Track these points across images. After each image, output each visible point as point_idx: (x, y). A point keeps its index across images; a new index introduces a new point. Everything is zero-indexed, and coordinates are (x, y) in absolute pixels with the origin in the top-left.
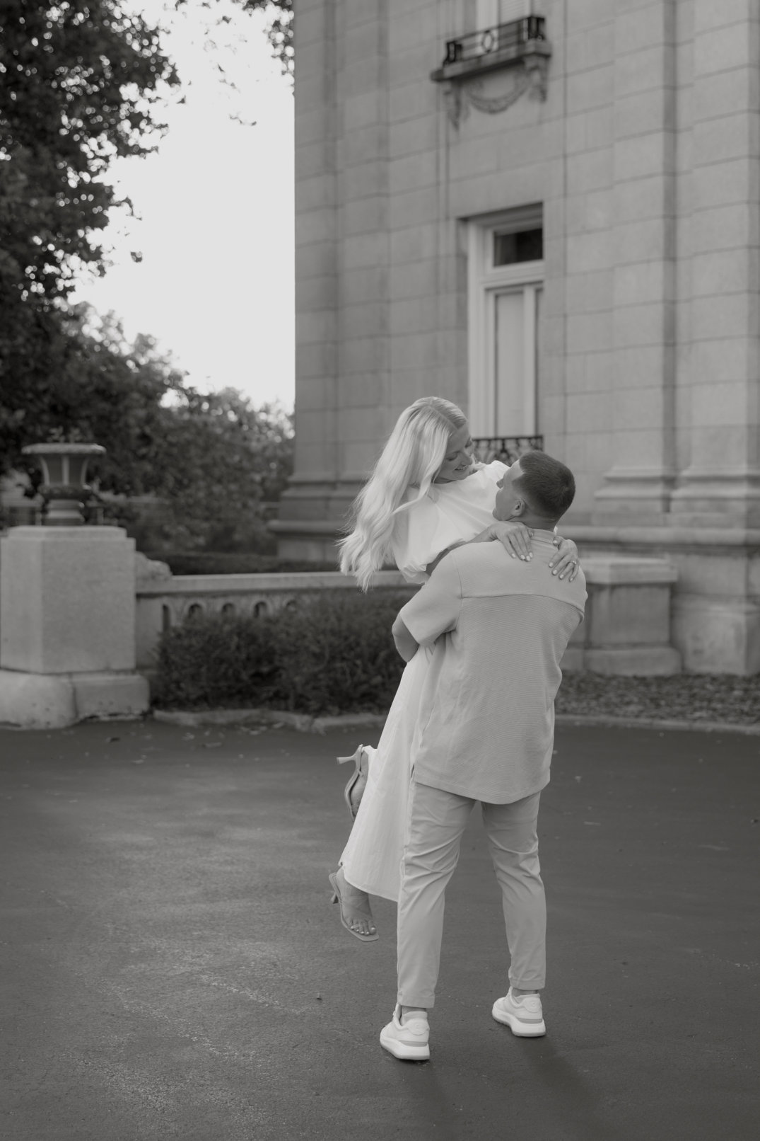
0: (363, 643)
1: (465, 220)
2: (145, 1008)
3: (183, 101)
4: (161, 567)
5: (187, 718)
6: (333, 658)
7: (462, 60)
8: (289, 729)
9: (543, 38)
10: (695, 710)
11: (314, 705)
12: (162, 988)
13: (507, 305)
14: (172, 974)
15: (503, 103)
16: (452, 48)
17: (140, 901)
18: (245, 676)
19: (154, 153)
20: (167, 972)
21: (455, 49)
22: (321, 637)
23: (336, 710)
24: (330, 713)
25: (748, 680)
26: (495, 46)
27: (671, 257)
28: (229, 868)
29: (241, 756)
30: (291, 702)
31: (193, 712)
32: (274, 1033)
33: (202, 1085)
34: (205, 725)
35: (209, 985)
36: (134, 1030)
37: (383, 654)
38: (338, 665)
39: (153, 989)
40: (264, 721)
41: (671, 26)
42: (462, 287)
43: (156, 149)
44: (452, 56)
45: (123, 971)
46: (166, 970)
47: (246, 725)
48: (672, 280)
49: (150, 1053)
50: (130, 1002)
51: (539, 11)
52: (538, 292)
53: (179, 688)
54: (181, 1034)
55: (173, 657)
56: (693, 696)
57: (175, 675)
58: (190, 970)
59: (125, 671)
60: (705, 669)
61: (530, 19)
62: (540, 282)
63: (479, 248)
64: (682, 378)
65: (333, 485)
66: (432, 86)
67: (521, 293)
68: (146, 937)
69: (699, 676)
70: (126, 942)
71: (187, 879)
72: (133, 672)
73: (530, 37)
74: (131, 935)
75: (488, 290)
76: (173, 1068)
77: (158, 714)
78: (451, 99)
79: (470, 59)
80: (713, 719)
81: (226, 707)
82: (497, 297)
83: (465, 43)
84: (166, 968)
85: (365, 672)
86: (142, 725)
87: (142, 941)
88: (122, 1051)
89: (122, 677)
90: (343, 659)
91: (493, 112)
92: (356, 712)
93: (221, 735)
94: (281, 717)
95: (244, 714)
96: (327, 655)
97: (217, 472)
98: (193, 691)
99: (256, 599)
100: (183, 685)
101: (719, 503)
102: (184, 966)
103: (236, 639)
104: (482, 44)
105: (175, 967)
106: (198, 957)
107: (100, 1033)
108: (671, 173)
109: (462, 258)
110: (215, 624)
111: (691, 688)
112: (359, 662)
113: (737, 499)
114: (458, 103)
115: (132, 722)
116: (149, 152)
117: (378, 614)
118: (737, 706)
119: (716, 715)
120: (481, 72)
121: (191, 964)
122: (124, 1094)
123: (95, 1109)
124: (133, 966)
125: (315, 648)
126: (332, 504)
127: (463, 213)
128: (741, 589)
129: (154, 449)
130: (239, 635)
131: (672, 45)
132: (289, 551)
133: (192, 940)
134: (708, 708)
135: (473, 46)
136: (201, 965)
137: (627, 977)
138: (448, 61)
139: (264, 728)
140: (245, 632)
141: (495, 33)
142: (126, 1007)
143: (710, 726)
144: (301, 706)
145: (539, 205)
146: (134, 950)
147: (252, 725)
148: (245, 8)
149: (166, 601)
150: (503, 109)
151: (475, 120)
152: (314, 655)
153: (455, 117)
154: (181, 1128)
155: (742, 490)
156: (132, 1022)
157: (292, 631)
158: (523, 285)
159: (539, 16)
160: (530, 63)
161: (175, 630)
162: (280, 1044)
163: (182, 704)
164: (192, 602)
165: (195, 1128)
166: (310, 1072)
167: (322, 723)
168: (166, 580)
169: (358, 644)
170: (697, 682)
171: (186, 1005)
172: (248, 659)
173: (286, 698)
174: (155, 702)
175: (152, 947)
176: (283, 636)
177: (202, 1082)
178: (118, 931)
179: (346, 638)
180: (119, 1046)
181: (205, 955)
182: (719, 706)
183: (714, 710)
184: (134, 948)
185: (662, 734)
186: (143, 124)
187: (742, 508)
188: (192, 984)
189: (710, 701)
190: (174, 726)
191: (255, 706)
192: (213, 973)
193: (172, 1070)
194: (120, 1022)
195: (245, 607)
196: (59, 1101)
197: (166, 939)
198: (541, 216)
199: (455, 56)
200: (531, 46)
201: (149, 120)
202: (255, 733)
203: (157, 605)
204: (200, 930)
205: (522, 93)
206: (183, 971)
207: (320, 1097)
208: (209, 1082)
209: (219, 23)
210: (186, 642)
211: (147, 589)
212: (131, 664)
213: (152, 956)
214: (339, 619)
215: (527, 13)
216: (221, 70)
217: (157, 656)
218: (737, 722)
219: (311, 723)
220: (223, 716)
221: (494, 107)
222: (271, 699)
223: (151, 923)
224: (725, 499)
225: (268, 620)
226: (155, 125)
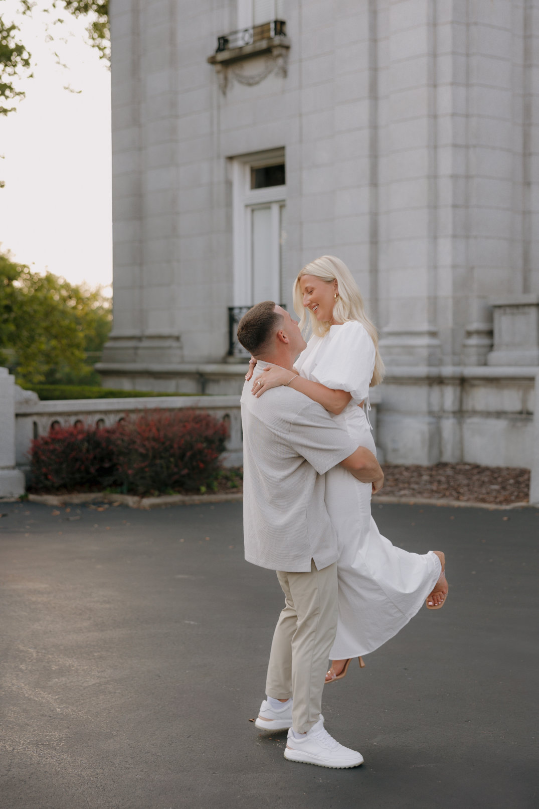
0: (176, 446)
1: (231, 158)
2: (72, 710)
3: (31, 76)
4: (32, 395)
5: (53, 500)
6: (154, 457)
7: (228, 49)
8: (124, 506)
9: (285, 34)
10: (401, 489)
11: (141, 489)
12: (82, 695)
13: (260, 215)
14: (87, 685)
15: (257, 79)
16: (222, 41)
17: (50, 631)
18: (93, 470)
19: (13, 112)
20: (83, 683)
21: (223, 42)
22: (146, 443)
23: (157, 493)
24: (152, 495)
25: (430, 469)
26: (251, 41)
27: (374, 183)
28: (108, 606)
29: (96, 526)
30: (125, 488)
31: (56, 495)
32: (171, 727)
33: (129, 769)
34: (65, 505)
35: (115, 693)
36: (68, 728)
37: (189, 454)
38: (158, 461)
39: (75, 696)
40: (106, 501)
41: (373, 28)
42: (229, 204)
43: (14, 109)
44: (222, 47)
45: (50, 683)
46: (81, 682)
47: (94, 504)
48: (375, 199)
49: (84, 745)
50: (60, 707)
51: (281, 17)
52: (282, 207)
53: (47, 479)
54: (103, 730)
55: (43, 458)
56: (396, 480)
57: (44, 470)
58: (98, 682)
59: (8, 468)
60: (400, 461)
61: (276, 22)
62: (283, 201)
63: (241, 177)
64: (382, 266)
65: (139, 339)
66: (208, 67)
67: (269, 208)
68: (60, 658)
69: (396, 467)
70: (47, 662)
71: (80, 614)
72: (14, 468)
73: (276, 34)
74: (50, 656)
75: (247, 206)
76: (104, 756)
77: (32, 497)
78: (221, 76)
79: (234, 49)
80: (413, 495)
81: (79, 492)
82: (253, 211)
83: (230, 38)
84: (81, 680)
85: (176, 466)
86: (21, 505)
87: (59, 661)
88: (63, 744)
89: (6, 472)
90: (161, 458)
91: (250, 85)
92: (169, 494)
93: (78, 511)
94: (118, 498)
95: (92, 496)
96: (150, 454)
97: (54, 331)
98: (56, 480)
99: (97, 417)
100: (50, 477)
101: (409, 350)
102: (94, 679)
103: (86, 444)
104: (243, 38)
105: (87, 679)
106: (102, 672)
107: (44, 731)
108: (374, 127)
109: (229, 184)
110: (71, 434)
111: (393, 474)
112: (172, 459)
113: (422, 347)
114: (226, 79)
115: (13, 503)
116: (10, 111)
117: (184, 426)
118: (429, 487)
119: (415, 493)
120: (241, 58)
121: (99, 677)
122: (72, 777)
123: (53, 789)
124: (56, 680)
125: (142, 450)
126: (140, 352)
127: (230, 154)
128: (424, 407)
129: (13, 315)
130: (88, 441)
131: (374, 40)
132: (110, 384)
133: (94, 659)
134: (409, 488)
135: (236, 40)
136: (105, 678)
137: (410, 679)
138: (220, 50)
139: (106, 506)
140: (93, 439)
141: (251, 31)
142: (58, 710)
143: (412, 500)
144: (132, 491)
145: (282, 149)
146: (54, 668)
147: (98, 504)
148: (74, 13)
149: (35, 418)
150: (257, 83)
151: (237, 90)
152: (141, 455)
153: (224, 88)
154: (120, 802)
155: (425, 341)
156: (66, 722)
157: (126, 438)
158: (270, 203)
159: (282, 20)
160: (276, 52)
161: (43, 438)
162: (177, 735)
163: (49, 490)
164: (53, 419)
165: (131, 801)
166: (204, 755)
167: (147, 502)
168: (36, 404)
169: (172, 447)
170: (396, 471)
171: (102, 708)
172: (95, 458)
173: (121, 484)
174: (29, 489)
175: (67, 665)
176: (119, 442)
177: (127, 766)
178: (40, 654)
179: (163, 443)
180: (60, 740)
181: (106, 670)
182: (416, 487)
183: (413, 489)
184: (55, 666)
185: (381, 507)
186: (7, 92)
187: (424, 353)
188: (103, 692)
189: (409, 483)
190: (43, 505)
191: (100, 491)
192: (116, 684)
193: (103, 757)
194: (57, 722)
195: (90, 422)
196: (25, 783)
197: (75, 659)
198: (283, 156)
199: (224, 47)
200: (277, 40)
201: (11, 88)
202: (101, 509)
203: (29, 421)
204: (99, 652)
205: (270, 72)
206: (94, 682)
207: (216, 775)
208: (132, 766)
209: (55, 24)
210: (51, 447)
211: (23, 410)
212: (12, 463)
213: (69, 672)
214: (158, 430)
215: (272, 18)
216: (57, 55)
217: (30, 457)
218: (430, 498)
219: (139, 502)
220: (78, 498)
221: (251, 81)
222: (110, 486)
223: (62, 648)
224: (413, 347)
225: (108, 431)
226: (16, 93)
